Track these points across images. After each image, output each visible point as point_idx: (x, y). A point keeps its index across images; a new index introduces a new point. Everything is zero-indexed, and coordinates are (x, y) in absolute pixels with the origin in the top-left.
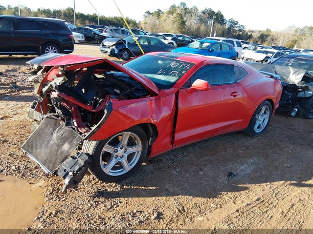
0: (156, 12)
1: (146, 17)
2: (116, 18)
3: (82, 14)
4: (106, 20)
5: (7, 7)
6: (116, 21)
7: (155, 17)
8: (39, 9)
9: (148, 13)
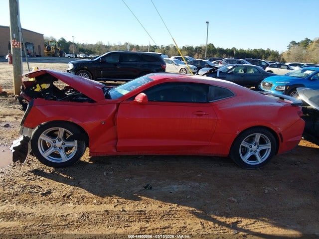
0: (303, 42)
1: (290, 47)
2: (255, 50)
3: (221, 49)
4: (245, 52)
5: (160, 47)
6: (255, 54)
7: (302, 47)
8: (184, 47)
9: (294, 43)
